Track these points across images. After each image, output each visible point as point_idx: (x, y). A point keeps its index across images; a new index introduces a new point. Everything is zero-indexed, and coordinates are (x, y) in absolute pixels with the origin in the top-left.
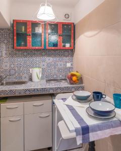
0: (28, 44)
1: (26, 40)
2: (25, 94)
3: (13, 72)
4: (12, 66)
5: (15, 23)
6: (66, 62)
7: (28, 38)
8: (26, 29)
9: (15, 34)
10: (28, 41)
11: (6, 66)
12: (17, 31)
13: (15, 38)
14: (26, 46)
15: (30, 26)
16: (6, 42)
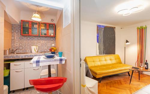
0: (29, 33)
1: (29, 31)
2: (25, 58)
3: (21, 48)
4: (21, 45)
5: (22, 22)
6: (52, 44)
7: (29, 30)
8: (28, 25)
9: (22, 27)
10: (29, 32)
11: (17, 45)
12: (23, 26)
13: (22, 29)
14: (28, 34)
15: (31, 24)
16: (17, 31)
